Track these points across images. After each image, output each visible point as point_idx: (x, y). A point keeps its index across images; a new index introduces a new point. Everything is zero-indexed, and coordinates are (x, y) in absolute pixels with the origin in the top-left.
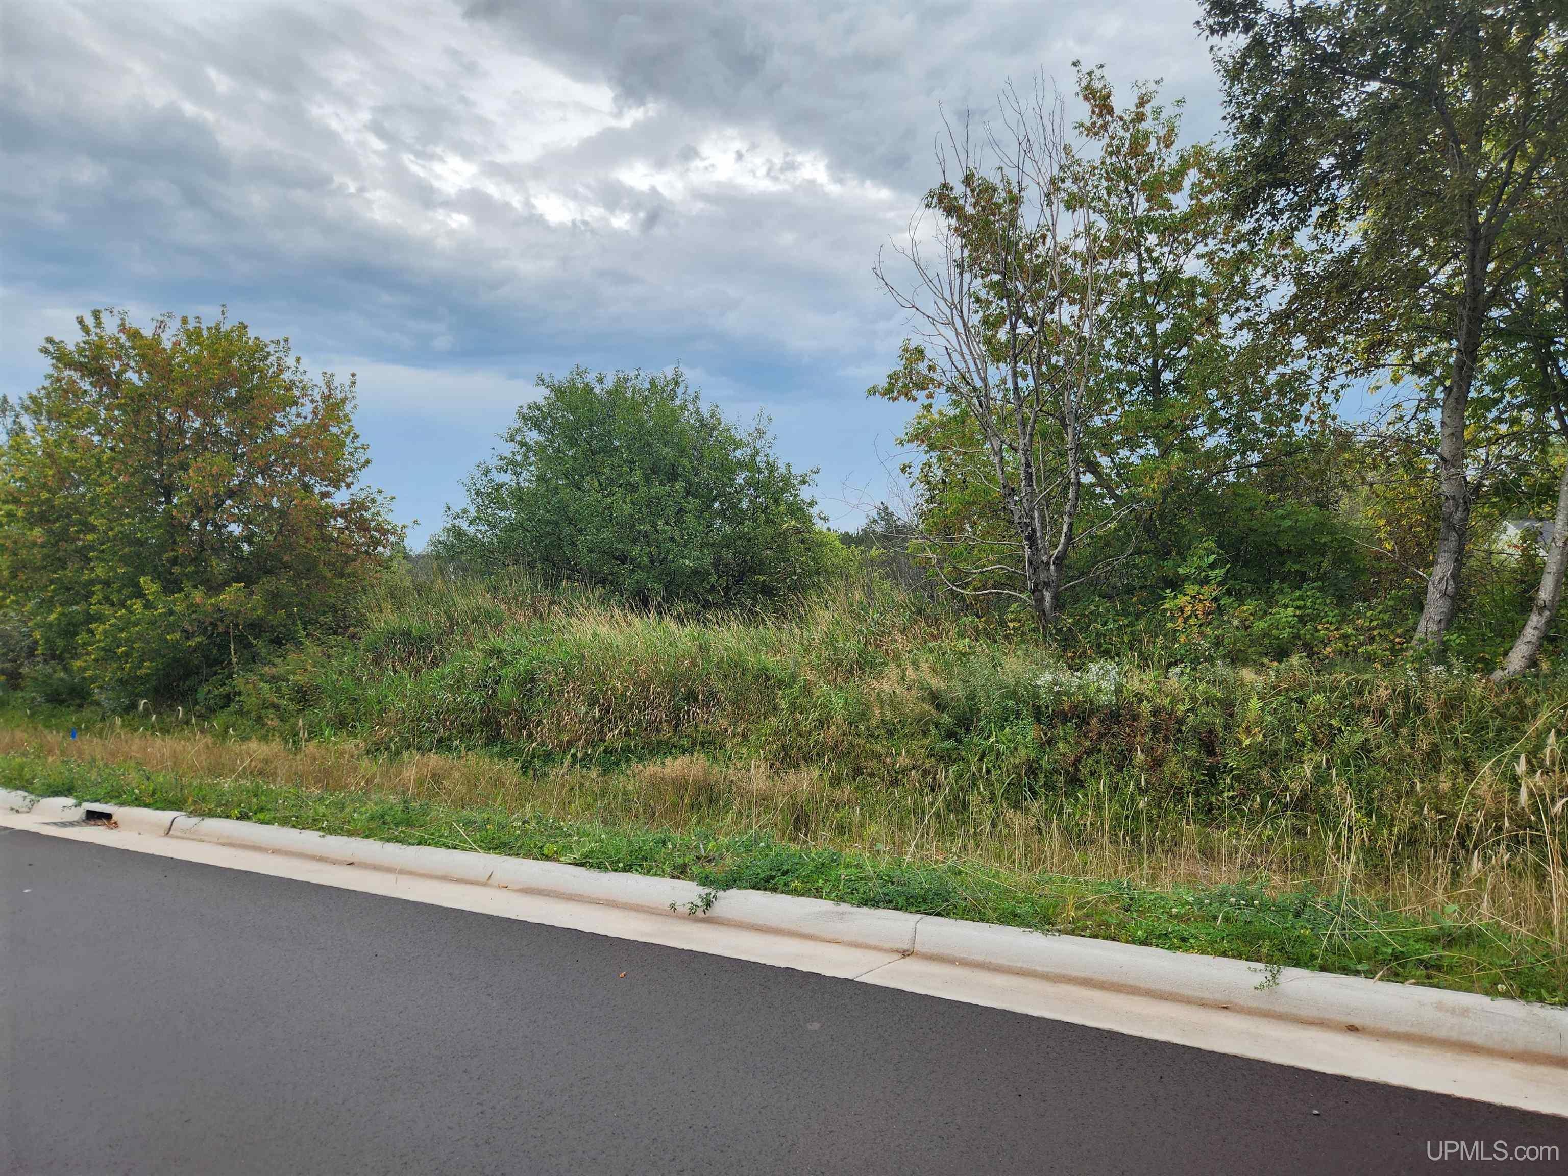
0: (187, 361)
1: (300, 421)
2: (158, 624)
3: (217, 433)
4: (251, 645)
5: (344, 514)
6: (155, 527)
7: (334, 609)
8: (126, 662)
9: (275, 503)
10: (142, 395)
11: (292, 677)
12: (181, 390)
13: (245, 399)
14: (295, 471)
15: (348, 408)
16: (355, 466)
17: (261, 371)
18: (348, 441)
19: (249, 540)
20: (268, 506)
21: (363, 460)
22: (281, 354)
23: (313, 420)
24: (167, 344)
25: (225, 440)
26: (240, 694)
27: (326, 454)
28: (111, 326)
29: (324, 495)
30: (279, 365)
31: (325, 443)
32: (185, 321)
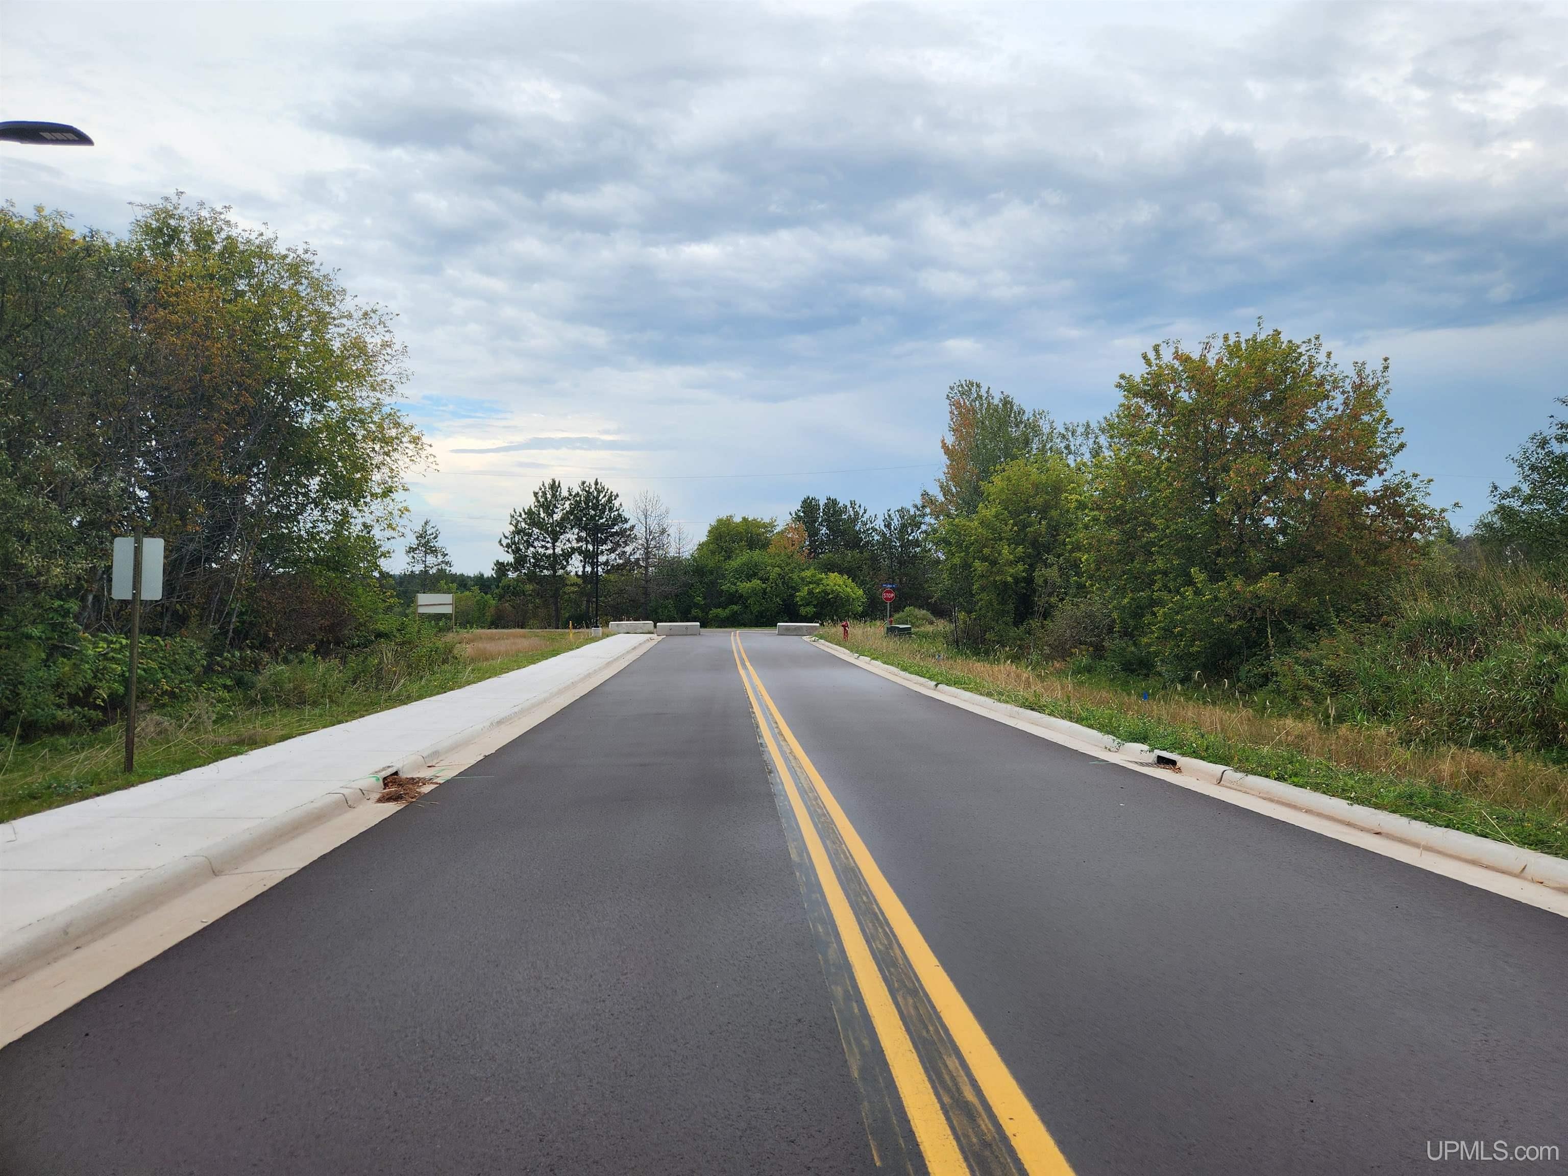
0: (1228, 375)
1: (1331, 414)
2: (1205, 609)
3: (1254, 435)
4: (1286, 630)
5: (1376, 501)
6: (1202, 524)
7: (1367, 597)
8: (1181, 641)
9: (1307, 495)
10: (1191, 411)
11: (1325, 662)
12: (1223, 402)
13: (1278, 400)
14: (1326, 463)
15: (1380, 394)
16: (1388, 451)
17: (1294, 372)
18: (1380, 427)
19: (1283, 530)
20: (1301, 499)
21: (1396, 445)
22: (1312, 352)
23: (1344, 411)
24: (1212, 363)
25: (1261, 442)
26: (1276, 674)
27: (1357, 443)
28: (1167, 356)
29: (1355, 484)
30: (1310, 362)
31: (1356, 432)
32: (1226, 338)
